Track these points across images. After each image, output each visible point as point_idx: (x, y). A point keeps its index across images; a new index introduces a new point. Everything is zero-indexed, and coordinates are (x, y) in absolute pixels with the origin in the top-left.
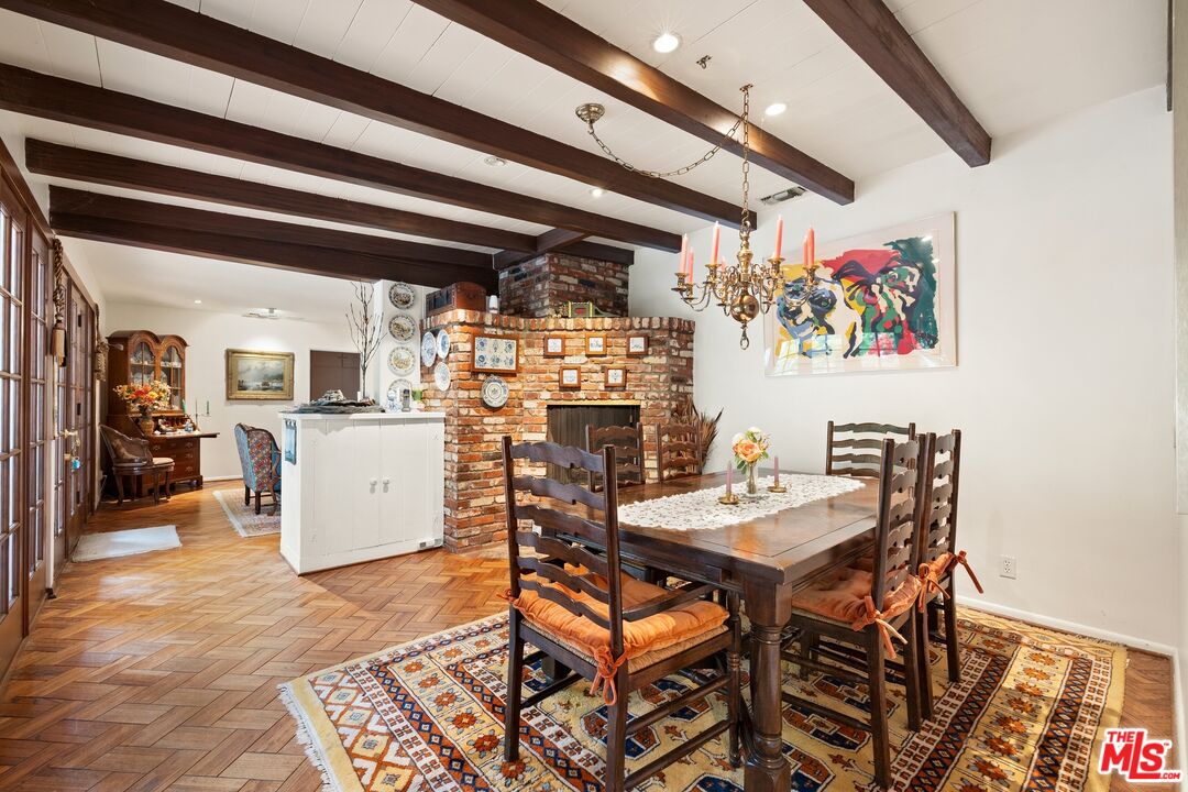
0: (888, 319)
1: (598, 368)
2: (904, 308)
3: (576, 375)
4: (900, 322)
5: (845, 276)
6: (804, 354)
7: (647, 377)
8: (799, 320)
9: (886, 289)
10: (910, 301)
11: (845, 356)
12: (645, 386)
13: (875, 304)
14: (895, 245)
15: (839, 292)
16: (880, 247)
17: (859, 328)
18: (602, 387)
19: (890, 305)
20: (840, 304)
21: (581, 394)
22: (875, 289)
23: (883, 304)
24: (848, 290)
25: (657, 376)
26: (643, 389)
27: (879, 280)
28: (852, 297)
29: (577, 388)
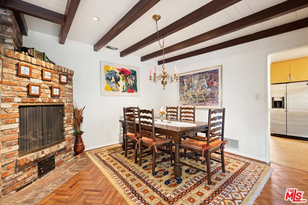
0: (130, 85)
1: (47, 87)
2: (133, 84)
3: (38, 89)
4: (132, 86)
5: (122, 74)
6: (113, 90)
7: (66, 93)
8: (112, 81)
9: (130, 79)
10: (133, 82)
11: (122, 92)
12: (66, 97)
13: (128, 82)
14: (131, 70)
15: (121, 77)
16: (128, 69)
17: (125, 86)
18: (49, 96)
19: (130, 83)
20: (121, 80)
21: (40, 100)
22: (128, 78)
23: (129, 82)
24: (123, 77)
25: (69, 93)
26: (65, 98)
27: (128, 77)
28: (123, 79)
29: (37, 96)
